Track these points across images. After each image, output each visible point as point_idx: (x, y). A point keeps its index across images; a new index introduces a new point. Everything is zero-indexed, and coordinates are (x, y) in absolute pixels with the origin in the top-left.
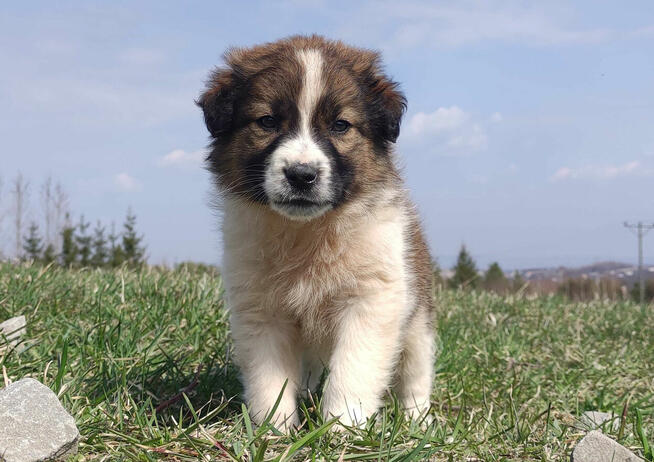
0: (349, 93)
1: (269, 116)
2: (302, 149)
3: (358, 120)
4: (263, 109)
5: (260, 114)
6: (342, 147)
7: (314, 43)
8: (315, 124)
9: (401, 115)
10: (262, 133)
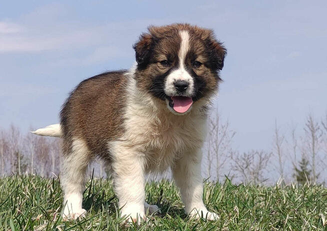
0: (201, 50)
1: (165, 61)
2: (181, 74)
3: (205, 61)
4: (163, 57)
5: (162, 60)
6: (198, 73)
7: (186, 27)
8: (186, 63)
9: (224, 57)
10: (163, 67)
